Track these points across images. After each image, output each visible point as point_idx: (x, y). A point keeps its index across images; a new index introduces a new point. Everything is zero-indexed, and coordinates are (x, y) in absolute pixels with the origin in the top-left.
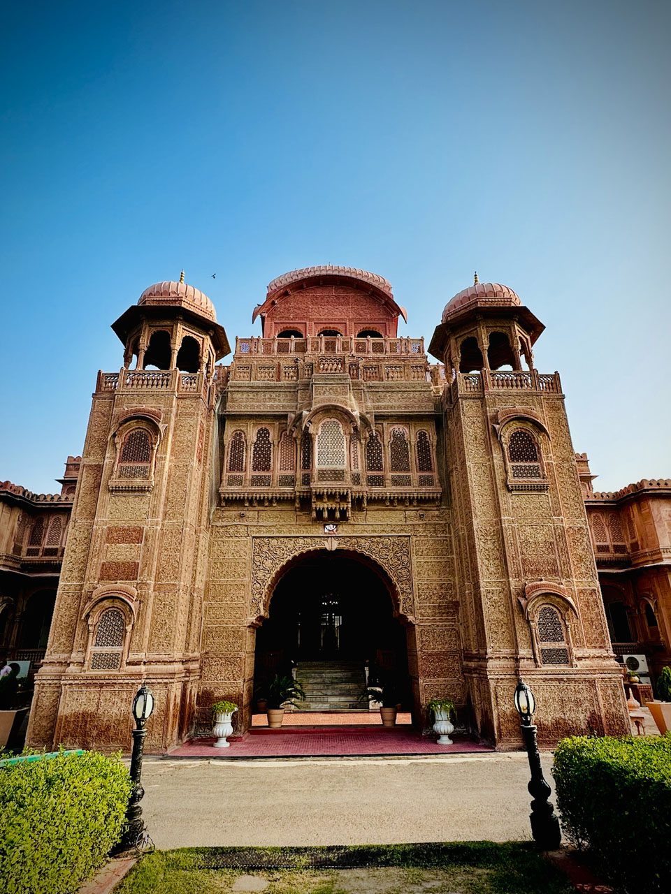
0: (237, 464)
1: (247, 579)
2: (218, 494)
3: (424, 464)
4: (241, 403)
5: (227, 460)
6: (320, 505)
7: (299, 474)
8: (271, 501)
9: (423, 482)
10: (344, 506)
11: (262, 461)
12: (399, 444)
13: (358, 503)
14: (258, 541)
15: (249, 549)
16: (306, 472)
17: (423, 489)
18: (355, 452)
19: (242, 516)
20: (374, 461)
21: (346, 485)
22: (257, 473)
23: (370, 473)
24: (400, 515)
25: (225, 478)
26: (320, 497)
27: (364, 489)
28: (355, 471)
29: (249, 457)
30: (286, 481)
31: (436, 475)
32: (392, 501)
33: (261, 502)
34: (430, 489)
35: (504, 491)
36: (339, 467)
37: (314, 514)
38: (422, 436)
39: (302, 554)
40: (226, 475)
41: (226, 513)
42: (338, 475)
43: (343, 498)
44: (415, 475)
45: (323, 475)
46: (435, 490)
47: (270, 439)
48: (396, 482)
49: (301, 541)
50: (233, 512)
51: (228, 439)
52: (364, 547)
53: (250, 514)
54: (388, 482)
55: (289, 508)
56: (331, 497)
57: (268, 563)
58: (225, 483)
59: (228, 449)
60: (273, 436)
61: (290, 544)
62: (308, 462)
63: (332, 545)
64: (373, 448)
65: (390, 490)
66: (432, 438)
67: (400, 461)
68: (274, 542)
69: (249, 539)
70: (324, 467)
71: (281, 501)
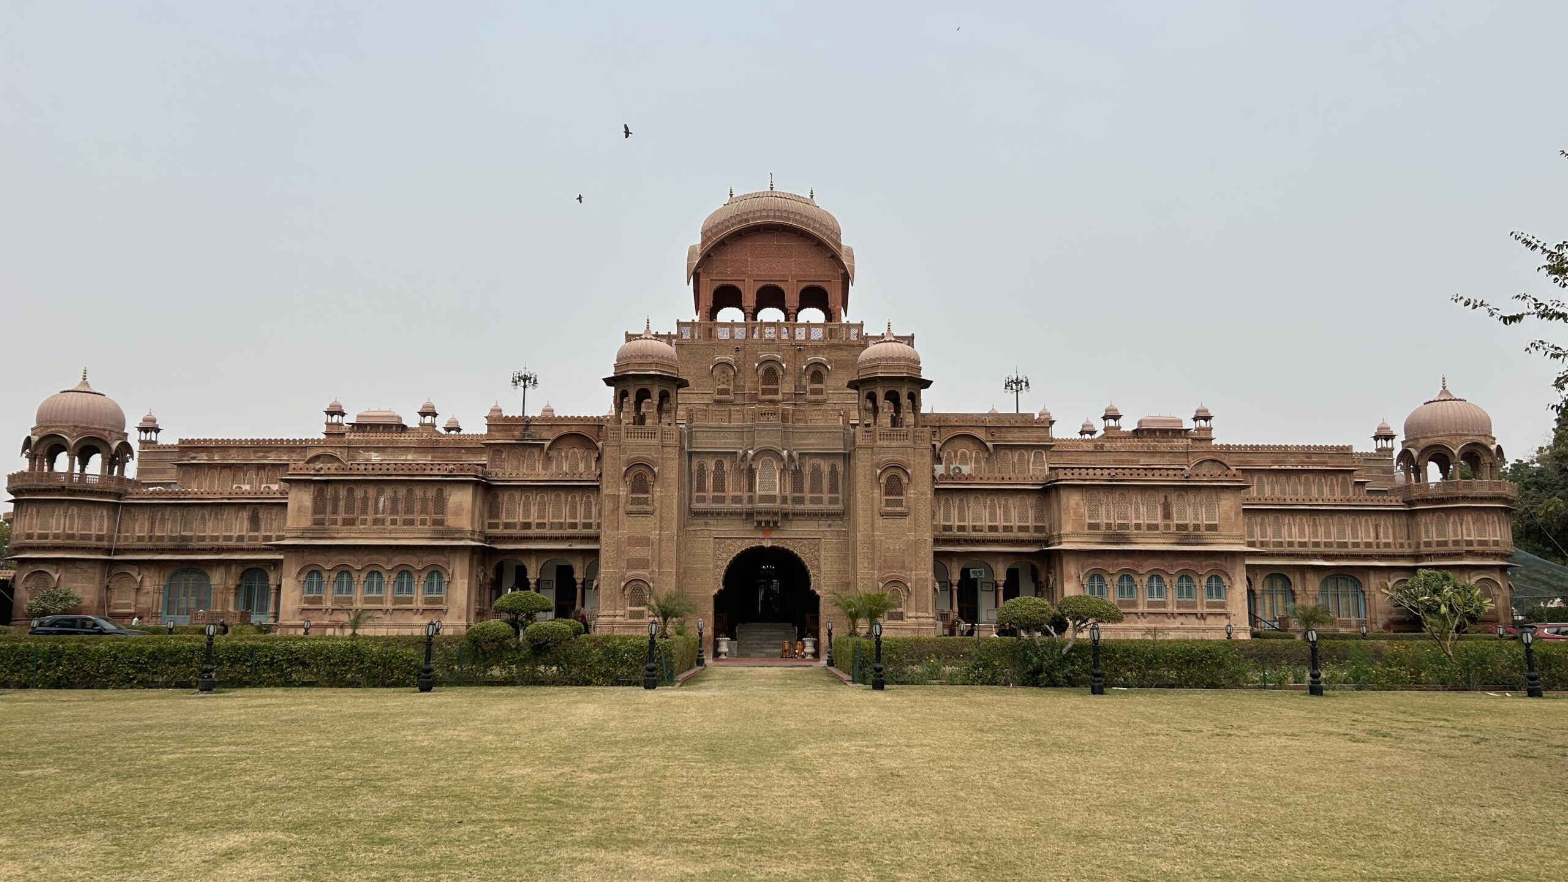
0: (701, 488)
1: (711, 566)
2: (690, 509)
3: (834, 489)
4: (703, 443)
5: (695, 483)
6: (760, 518)
7: (746, 495)
8: (726, 514)
9: (833, 501)
10: (775, 518)
11: (719, 485)
12: (816, 472)
13: (785, 515)
14: (717, 540)
15: (711, 545)
16: (750, 494)
17: (831, 507)
18: (785, 480)
19: (706, 524)
20: (798, 486)
21: (777, 505)
22: (716, 494)
23: (795, 495)
24: (815, 523)
25: (694, 498)
26: (759, 513)
27: (789, 507)
28: (784, 494)
29: (709, 482)
30: (737, 500)
31: (840, 496)
32: (809, 515)
33: (719, 514)
34: (836, 507)
35: (879, 516)
36: (773, 493)
37: (755, 524)
38: (834, 467)
39: (746, 549)
40: (695, 494)
41: (695, 522)
42: (772, 498)
43: (775, 514)
44: (826, 496)
45: (763, 498)
46: (838, 507)
47: (725, 468)
48: (812, 501)
49: (747, 541)
50: (700, 521)
51: (695, 467)
52: (789, 546)
53: (711, 522)
54: (807, 502)
55: (740, 518)
56: (767, 513)
57: (725, 555)
58: (694, 501)
59: (695, 476)
60: (727, 466)
61: (739, 543)
62: (751, 487)
63: (767, 544)
64: (797, 475)
65: (808, 507)
66: (840, 468)
67: (816, 487)
68: (729, 541)
69: (712, 539)
70: (763, 493)
71: (733, 514)
